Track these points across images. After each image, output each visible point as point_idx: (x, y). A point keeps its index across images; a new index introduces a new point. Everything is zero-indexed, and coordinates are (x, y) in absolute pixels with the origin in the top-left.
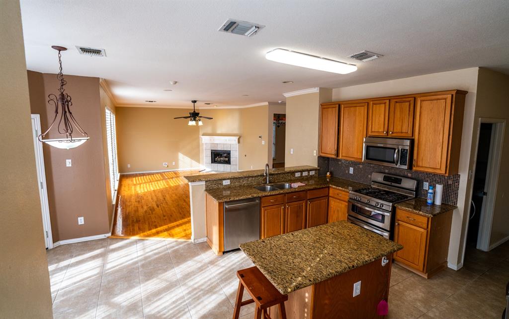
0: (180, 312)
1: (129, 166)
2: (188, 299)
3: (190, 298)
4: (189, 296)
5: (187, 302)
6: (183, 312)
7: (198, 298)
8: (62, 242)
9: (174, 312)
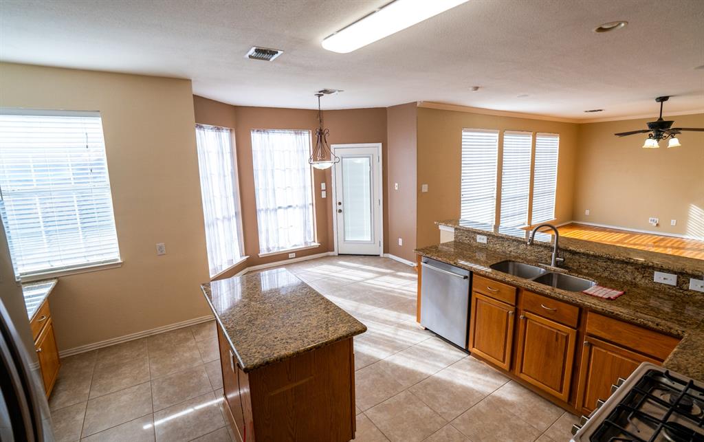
1: (587, 212)
8: (391, 256)
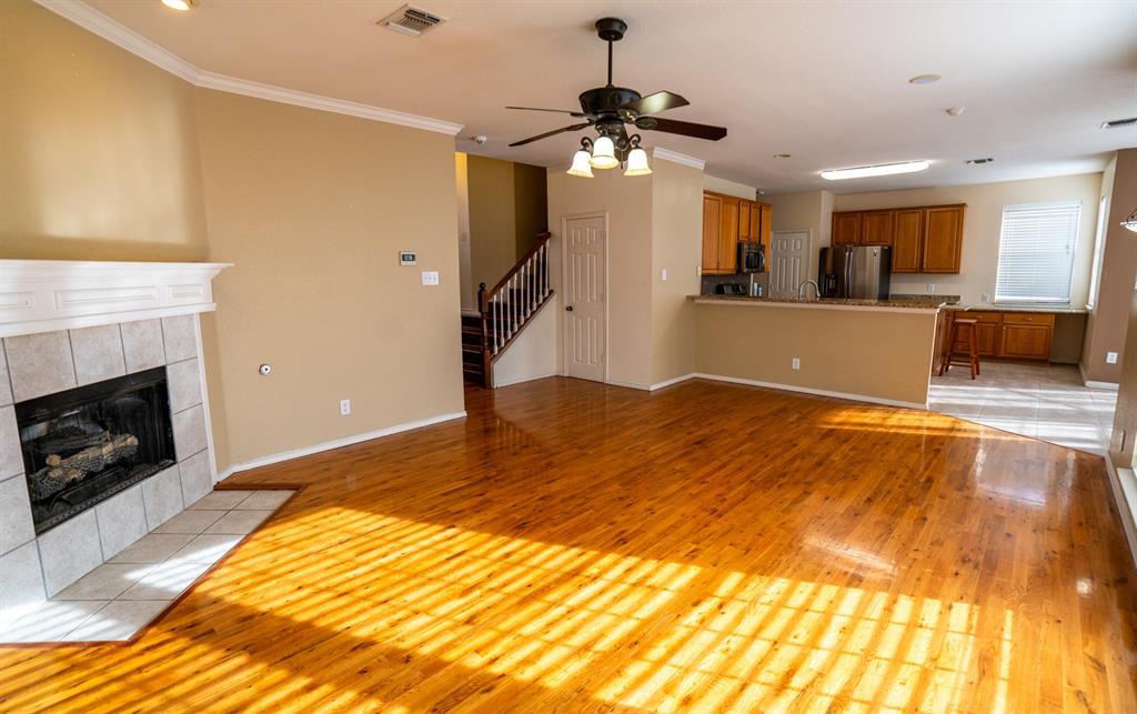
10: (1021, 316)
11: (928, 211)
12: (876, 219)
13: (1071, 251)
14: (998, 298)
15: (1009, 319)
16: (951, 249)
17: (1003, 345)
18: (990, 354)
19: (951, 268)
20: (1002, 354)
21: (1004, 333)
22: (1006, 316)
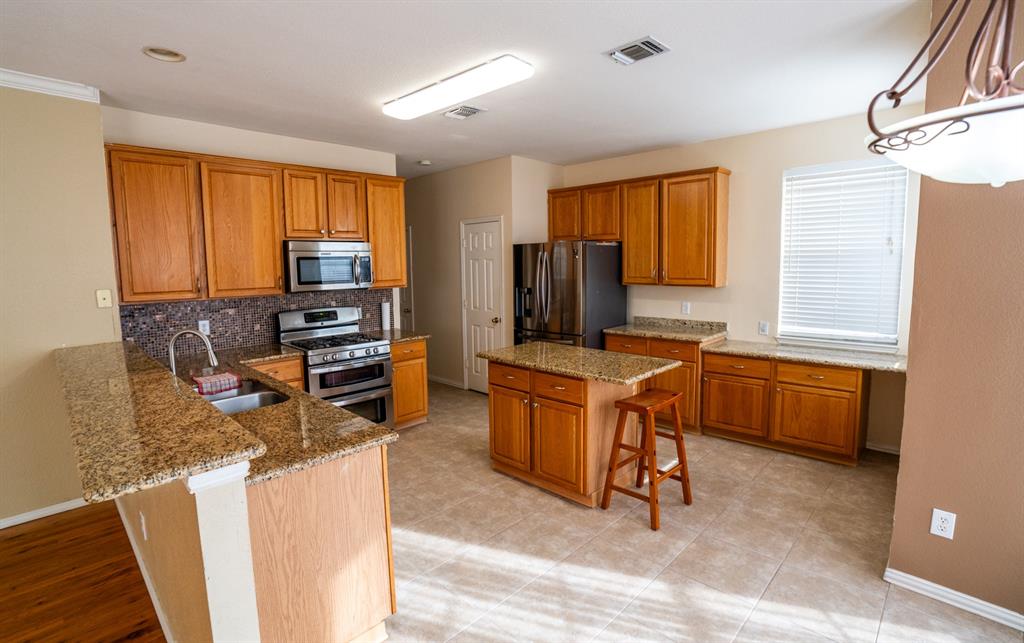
0: (652, 609)
2: (610, 615)
3: (602, 613)
4: (596, 616)
5: (617, 613)
6: (646, 604)
7: (591, 600)
9: (660, 618)
10: (807, 371)
11: (665, 182)
12: (600, 197)
13: (896, 248)
14: (783, 328)
15: (786, 375)
16: (700, 245)
17: (778, 419)
18: (760, 434)
19: (701, 277)
20: (777, 436)
21: (779, 398)
22: (781, 368)
